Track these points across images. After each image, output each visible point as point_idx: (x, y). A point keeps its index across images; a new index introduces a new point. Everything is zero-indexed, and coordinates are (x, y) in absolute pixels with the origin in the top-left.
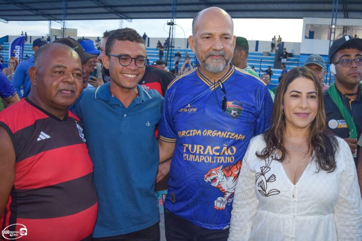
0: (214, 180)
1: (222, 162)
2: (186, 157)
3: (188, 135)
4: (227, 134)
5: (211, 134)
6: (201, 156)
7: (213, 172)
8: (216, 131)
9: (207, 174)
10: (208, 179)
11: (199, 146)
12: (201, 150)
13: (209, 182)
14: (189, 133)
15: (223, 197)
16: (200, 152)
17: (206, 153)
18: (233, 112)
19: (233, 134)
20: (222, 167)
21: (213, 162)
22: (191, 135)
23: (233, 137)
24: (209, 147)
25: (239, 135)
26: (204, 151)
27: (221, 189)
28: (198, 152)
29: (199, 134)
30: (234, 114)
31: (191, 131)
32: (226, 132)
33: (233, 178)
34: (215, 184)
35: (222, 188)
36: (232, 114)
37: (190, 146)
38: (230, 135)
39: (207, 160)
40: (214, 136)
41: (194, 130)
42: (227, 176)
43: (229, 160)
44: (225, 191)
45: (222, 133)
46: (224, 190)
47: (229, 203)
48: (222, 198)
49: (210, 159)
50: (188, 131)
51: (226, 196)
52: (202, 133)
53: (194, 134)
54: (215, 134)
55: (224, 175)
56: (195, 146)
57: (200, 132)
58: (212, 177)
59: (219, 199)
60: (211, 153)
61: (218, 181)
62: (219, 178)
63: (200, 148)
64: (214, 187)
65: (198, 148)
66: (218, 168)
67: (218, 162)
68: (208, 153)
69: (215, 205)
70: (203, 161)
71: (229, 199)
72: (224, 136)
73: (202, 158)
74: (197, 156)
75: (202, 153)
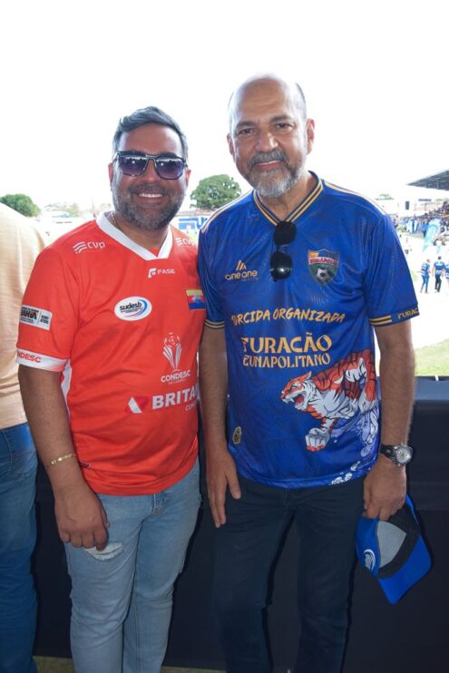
0: (300, 398)
1: (310, 365)
2: (247, 361)
3: (247, 322)
4: (310, 314)
5: (284, 315)
6: (272, 358)
7: (296, 384)
8: (291, 309)
9: (286, 389)
10: (288, 397)
11: (267, 339)
12: (272, 347)
13: (290, 402)
14: (249, 317)
15: (320, 427)
16: (270, 350)
17: (279, 351)
18: (320, 271)
19: (322, 313)
20: (310, 374)
21: (293, 366)
22: (252, 320)
23: (321, 318)
24: (283, 340)
25: (332, 315)
26: (276, 347)
27: (313, 414)
28: (267, 351)
29: (267, 317)
30: (323, 275)
31: (253, 313)
32: (309, 311)
33: (335, 391)
34: (302, 407)
35: (315, 412)
36: (319, 274)
37: (252, 340)
38: (315, 316)
39: (282, 363)
40: (289, 318)
41: (258, 312)
42: (322, 390)
43: (322, 361)
44: (323, 416)
45: (301, 311)
46: (320, 415)
47: (334, 438)
48: (318, 430)
49: (287, 362)
50: (247, 314)
51: (324, 425)
52: (271, 316)
53: (258, 319)
54: (291, 314)
55: (317, 388)
56: (261, 340)
57: (267, 313)
58: (295, 394)
59: (313, 431)
60: (288, 351)
61: (306, 400)
62: (308, 393)
63: (270, 343)
64: (300, 410)
65: (267, 343)
66: (303, 377)
67: (303, 365)
68: (283, 350)
69: (308, 444)
70: (276, 365)
71: (334, 431)
72: (306, 318)
73: (274, 360)
74: (266, 358)
75: (273, 351)
